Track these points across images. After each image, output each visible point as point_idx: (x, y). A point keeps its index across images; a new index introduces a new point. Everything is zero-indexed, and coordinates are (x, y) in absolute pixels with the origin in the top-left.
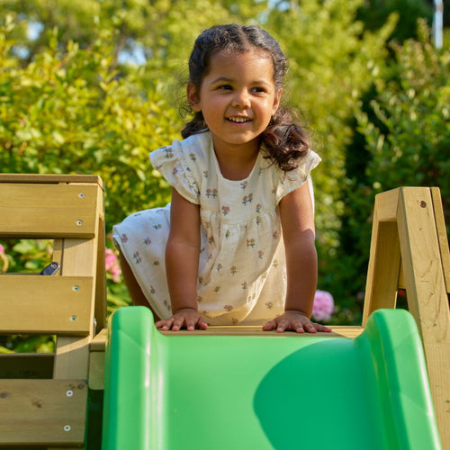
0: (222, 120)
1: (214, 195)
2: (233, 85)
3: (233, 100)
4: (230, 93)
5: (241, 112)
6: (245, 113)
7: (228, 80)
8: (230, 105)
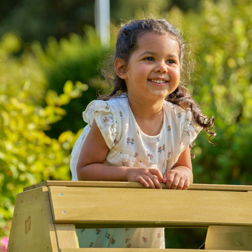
0: (146, 81)
1: (132, 143)
2: (155, 57)
3: (155, 68)
4: (153, 63)
5: (161, 75)
6: (163, 76)
7: (152, 53)
8: (153, 71)
